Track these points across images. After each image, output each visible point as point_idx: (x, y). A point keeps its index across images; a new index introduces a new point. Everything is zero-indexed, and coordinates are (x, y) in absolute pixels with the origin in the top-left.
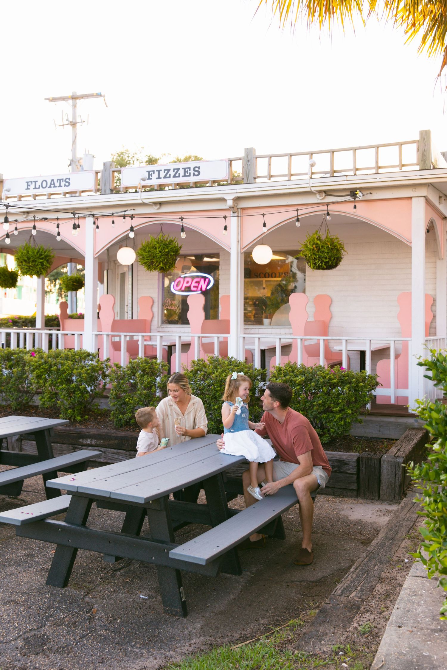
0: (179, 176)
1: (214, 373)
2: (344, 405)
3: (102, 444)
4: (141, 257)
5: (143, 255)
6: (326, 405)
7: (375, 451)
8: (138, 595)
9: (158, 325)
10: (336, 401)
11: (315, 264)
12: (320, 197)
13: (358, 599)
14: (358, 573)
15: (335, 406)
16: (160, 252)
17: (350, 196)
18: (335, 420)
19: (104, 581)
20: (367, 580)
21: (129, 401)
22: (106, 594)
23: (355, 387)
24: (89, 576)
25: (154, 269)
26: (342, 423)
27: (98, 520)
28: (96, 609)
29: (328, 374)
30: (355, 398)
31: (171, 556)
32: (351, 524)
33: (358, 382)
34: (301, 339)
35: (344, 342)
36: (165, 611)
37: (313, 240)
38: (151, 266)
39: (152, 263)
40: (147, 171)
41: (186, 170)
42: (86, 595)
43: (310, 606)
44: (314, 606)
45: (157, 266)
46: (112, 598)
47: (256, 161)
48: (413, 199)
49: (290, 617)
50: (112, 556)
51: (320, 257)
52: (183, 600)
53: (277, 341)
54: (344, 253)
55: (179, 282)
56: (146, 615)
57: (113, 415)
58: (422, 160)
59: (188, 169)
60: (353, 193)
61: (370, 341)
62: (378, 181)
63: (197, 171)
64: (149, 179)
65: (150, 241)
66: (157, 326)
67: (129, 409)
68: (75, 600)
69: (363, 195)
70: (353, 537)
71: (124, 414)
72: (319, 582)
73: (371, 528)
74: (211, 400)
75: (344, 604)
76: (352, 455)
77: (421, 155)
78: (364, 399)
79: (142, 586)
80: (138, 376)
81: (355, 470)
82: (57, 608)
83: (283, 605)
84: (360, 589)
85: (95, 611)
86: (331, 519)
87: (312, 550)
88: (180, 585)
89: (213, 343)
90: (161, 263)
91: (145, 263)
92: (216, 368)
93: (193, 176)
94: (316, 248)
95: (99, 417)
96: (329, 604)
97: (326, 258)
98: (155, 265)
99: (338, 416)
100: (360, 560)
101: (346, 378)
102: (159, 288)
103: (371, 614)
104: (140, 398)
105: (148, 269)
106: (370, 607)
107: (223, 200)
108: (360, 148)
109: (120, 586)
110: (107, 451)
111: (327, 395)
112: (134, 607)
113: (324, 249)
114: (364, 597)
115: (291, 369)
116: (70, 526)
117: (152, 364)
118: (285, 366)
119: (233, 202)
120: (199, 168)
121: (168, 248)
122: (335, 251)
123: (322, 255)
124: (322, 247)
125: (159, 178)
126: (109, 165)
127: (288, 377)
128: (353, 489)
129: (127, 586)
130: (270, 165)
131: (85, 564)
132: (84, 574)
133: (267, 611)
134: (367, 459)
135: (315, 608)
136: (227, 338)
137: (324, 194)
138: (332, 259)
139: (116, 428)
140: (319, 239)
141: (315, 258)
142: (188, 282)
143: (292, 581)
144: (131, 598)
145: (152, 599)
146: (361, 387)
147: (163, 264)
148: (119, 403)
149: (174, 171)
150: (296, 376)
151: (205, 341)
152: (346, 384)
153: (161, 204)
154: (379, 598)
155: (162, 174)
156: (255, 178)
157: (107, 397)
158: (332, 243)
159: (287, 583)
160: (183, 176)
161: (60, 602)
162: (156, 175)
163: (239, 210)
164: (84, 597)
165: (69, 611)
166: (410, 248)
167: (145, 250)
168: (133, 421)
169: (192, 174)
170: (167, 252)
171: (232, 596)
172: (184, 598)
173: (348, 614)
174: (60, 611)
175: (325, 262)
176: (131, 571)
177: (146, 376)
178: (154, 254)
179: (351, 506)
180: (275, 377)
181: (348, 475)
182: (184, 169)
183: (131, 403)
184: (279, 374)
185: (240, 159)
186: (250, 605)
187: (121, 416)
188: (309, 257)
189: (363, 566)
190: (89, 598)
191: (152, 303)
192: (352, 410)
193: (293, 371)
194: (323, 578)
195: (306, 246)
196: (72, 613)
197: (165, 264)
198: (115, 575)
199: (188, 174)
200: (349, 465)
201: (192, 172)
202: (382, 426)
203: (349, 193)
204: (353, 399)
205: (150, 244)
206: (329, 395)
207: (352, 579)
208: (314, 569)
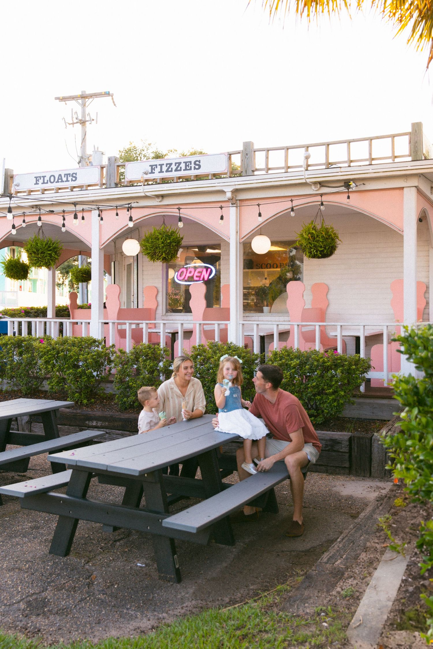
0: (180, 170)
1: (213, 358)
2: (337, 387)
3: (107, 426)
4: (145, 248)
5: (146, 246)
6: (320, 387)
7: (367, 431)
8: (135, 563)
9: (162, 313)
10: (330, 383)
11: (310, 253)
12: (315, 188)
13: (342, 566)
14: (345, 543)
15: (329, 388)
16: (163, 243)
17: (344, 187)
18: (329, 401)
19: (104, 551)
20: (352, 549)
21: (132, 385)
22: (105, 562)
23: (348, 370)
24: (90, 546)
25: (157, 259)
26: (335, 404)
27: (101, 496)
28: (95, 575)
29: (322, 358)
30: (348, 381)
31: (163, 525)
32: (342, 499)
33: (350, 364)
34: (298, 325)
35: (339, 328)
36: (160, 578)
37: (309, 229)
38: (154, 256)
39: (155, 253)
40: (149, 166)
42: (87, 563)
43: (297, 573)
44: (301, 573)
45: (160, 256)
46: (111, 565)
47: (255, 155)
48: (405, 189)
49: (278, 583)
50: (110, 526)
51: (315, 246)
52: (177, 566)
53: (275, 327)
54: (339, 242)
55: (182, 272)
56: (142, 581)
57: (118, 398)
58: (414, 152)
59: (189, 163)
60: (347, 184)
61: (364, 326)
62: (371, 172)
63: (198, 165)
64: (152, 173)
65: (153, 232)
66: (161, 315)
67: (133, 392)
68: (76, 568)
69: (357, 186)
70: (343, 511)
71: (128, 397)
72: (307, 552)
73: (361, 503)
74: (211, 383)
75: (329, 570)
76: (345, 435)
77: (412, 147)
78: (357, 381)
79: (140, 555)
80: (141, 361)
81: (347, 449)
82: (58, 575)
83: (272, 572)
84: (346, 557)
85: (94, 577)
86: (323, 495)
87: (303, 523)
88: (174, 553)
89: (214, 330)
90: (164, 254)
91: (148, 254)
92: (215, 353)
93: (194, 169)
94: (312, 237)
95: (105, 401)
96: (315, 570)
97: (321, 247)
98: (158, 255)
99: (331, 398)
100: (347, 531)
101: (339, 361)
102: (163, 278)
103: (354, 579)
104: (143, 382)
105: (151, 259)
106: (353, 573)
107: (222, 192)
108: (354, 141)
109: (119, 555)
110: (112, 432)
111: (321, 378)
112: (131, 574)
113: (319, 238)
114: (348, 564)
115: (286, 353)
116: (70, 498)
117: (154, 350)
118: (281, 351)
119: (232, 194)
120: (199, 161)
121: (170, 239)
122: (330, 240)
123: (318, 244)
124: (317, 236)
125: (161, 171)
126: (113, 159)
127: (283, 361)
128: (345, 467)
129: (125, 555)
130: (267, 158)
131: (87, 536)
132: (85, 544)
133: (256, 577)
134: (359, 438)
135: (302, 575)
136: (226, 325)
137: (319, 186)
138: (327, 248)
139: (120, 411)
140: (314, 228)
141: (310, 247)
142: (190, 272)
143: (283, 551)
144: (128, 566)
145: (149, 566)
146: (354, 369)
147: (166, 254)
148: (123, 387)
149: (175, 165)
150: (292, 359)
151: (206, 328)
152: (340, 367)
153: (163, 196)
154: (363, 565)
155: (164, 168)
156: (253, 171)
157: (112, 382)
158: (327, 232)
159: (277, 552)
160: (184, 170)
161: (62, 569)
162: (158, 169)
163: (238, 202)
164: (84, 565)
165: (70, 578)
166: (402, 236)
167: (148, 241)
168: (137, 404)
169: (193, 168)
170: (169, 243)
171: (225, 565)
172: (178, 565)
173: (332, 579)
174: (62, 577)
175: (320, 251)
176: (129, 541)
177: (149, 361)
178: (157, 245)
179: (344, 483)
180: (271, 360)
181: (340, 454)
182: (186, 163)
183: (134, 387)
184: (275, 358)
185: (239, 153)
186: (241, 573)
187: (125, 399)
188: (305, 246)
189: (350, 537)
190: (89, 565)
191: (156, 293)
192: (345, 392)
193: (288, 355)
194: (312, 548)
195: (302, 235)
196: (72, 579)
197: (168, 254)
198: (115, 545)
199: (189, 168)
200: (341, 443)
201: (193, 165)
202: (376, 408)
203: (343, 184)
204: (346, 381)
205: (153, 235)
206: (323, 378)
207: (338, 548)
208: (304, 540)
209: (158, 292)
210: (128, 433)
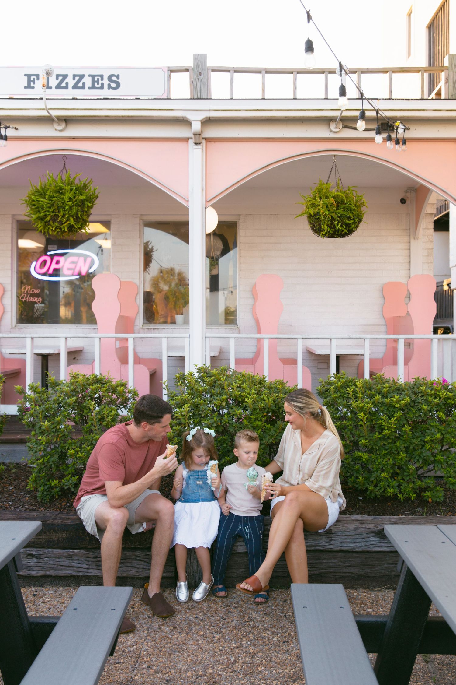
0: (83, 88)
9: (12, 325)
12: (335, 128)
40: (25, 75)
41: (96, 79)
45: (65, 223)
47: (210, 76)
51: (340, 216)
55: (45, 262)
59: (100, 78)
63: (115, 82)
64: (29, 87)
93: (109, 88)
94: (335, 202)
97: (349, 218)
98: (59, 221)
102: (12, 270)
108: (366, 71)
113: (350, 204)
119: (201, 126)
120: (118, 77)
123: (344, 214)
125: (47, 87)
137: (341, 125)
142: (58, 262)
149: (73, 79)
153: (67, 122)
155: (53, 82)
160: (89, 88)
163: (204, 141)
169: (106, 86)
175: (346, 225)
182: (93, 76)
185: (187, 71)
199: (100, 86)
201: (106, 82)
209: (4, 290)
210: (84, 552)
